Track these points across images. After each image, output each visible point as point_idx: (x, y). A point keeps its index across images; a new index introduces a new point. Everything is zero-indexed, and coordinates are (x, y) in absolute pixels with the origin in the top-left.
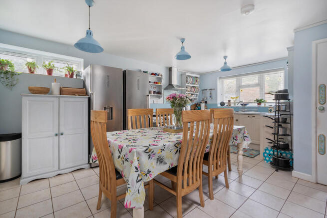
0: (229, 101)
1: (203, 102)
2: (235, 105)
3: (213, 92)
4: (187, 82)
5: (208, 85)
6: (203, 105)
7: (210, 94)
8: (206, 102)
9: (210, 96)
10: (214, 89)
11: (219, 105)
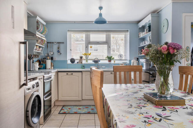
0: (81, 57)
1: (48, 58)
2: (87, 61)
3: (62, 46)
4: (38, 28)
5: (56, 37)
6: (49, 62)
7: (58, 48)
8: (52, 59)
9: (58, 52)
10: (63, 43)
11: (69, 62)
